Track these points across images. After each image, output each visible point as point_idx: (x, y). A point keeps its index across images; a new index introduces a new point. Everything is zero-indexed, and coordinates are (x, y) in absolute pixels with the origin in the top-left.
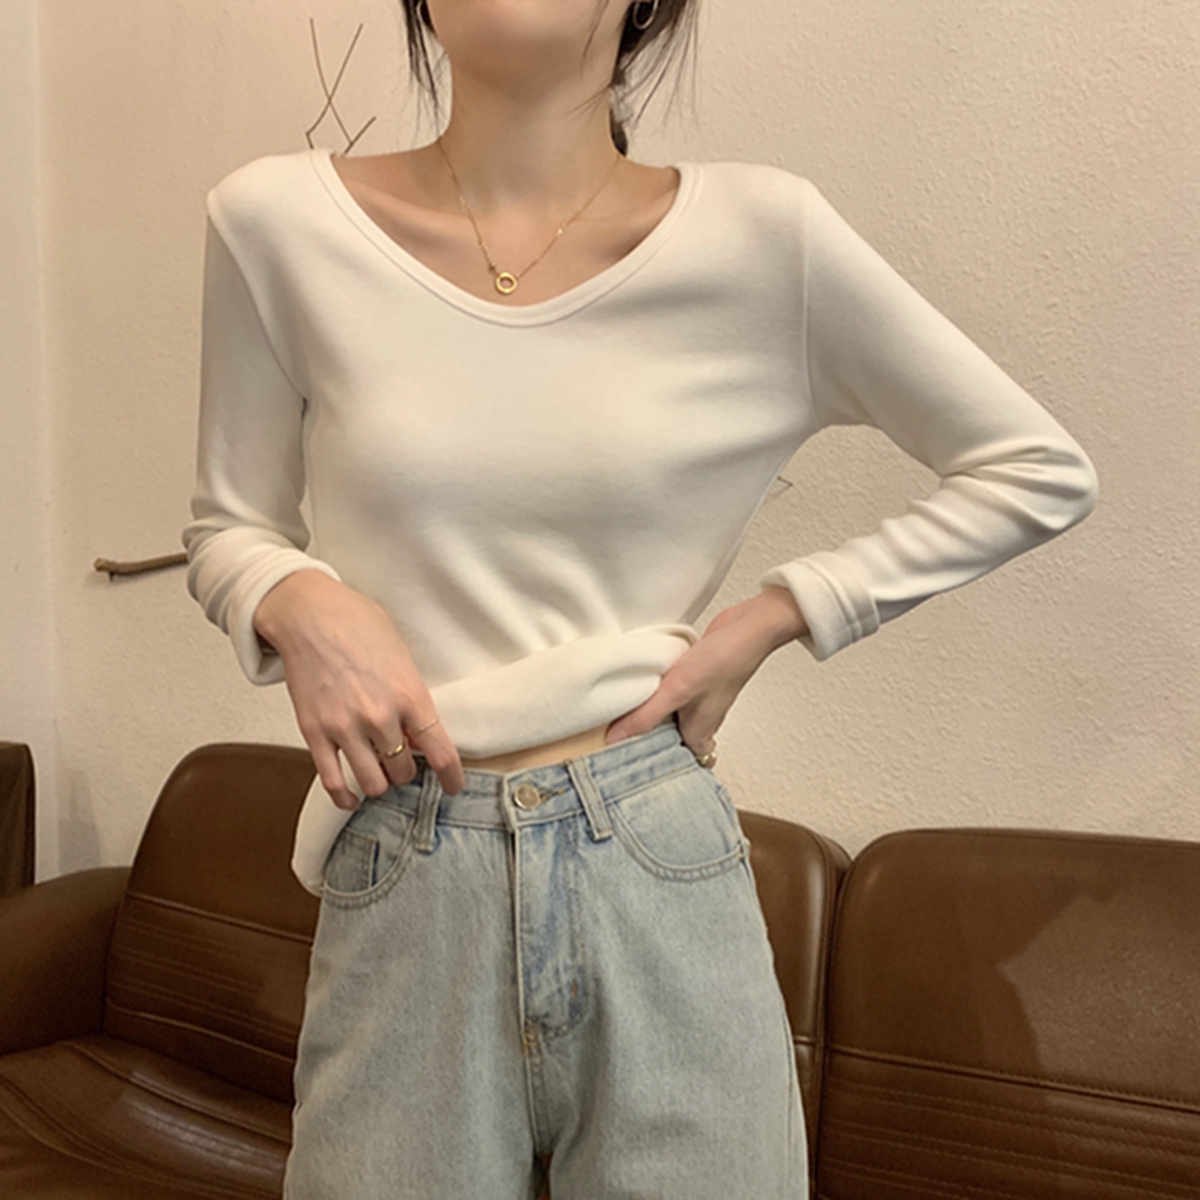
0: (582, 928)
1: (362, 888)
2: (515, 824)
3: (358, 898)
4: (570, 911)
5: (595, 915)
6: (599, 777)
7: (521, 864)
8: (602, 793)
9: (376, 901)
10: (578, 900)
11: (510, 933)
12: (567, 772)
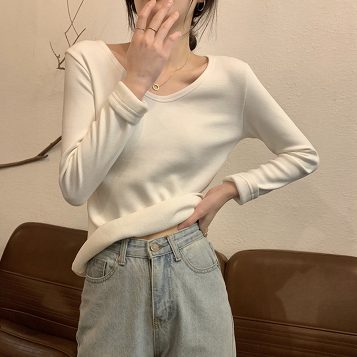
0: (173, 289)
1: (100, 277)
2: (151, 257)
3: (99, 280)
4: (169, 284)
5: (177, 285)
6: (176, 241)
7: (154, 270)
8: (178, 246)
9: (105, 281)
10: (171, 280)
11: (150, 291)
12: (167, 239)
